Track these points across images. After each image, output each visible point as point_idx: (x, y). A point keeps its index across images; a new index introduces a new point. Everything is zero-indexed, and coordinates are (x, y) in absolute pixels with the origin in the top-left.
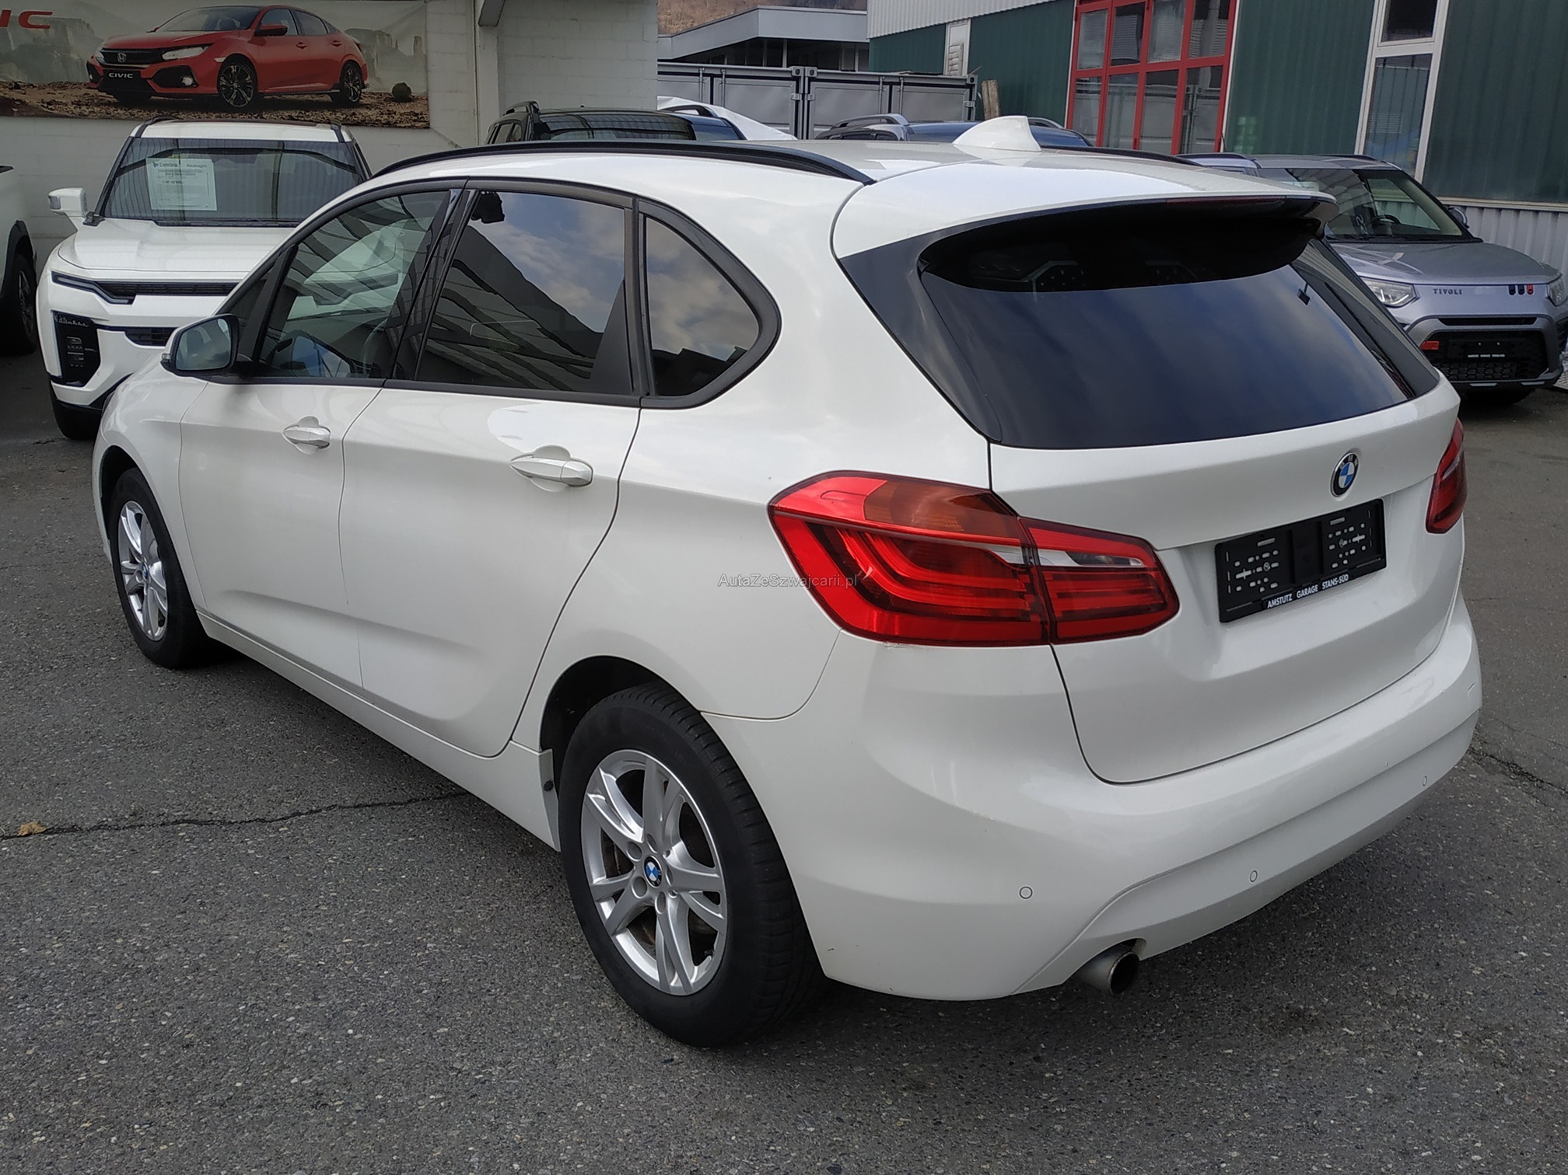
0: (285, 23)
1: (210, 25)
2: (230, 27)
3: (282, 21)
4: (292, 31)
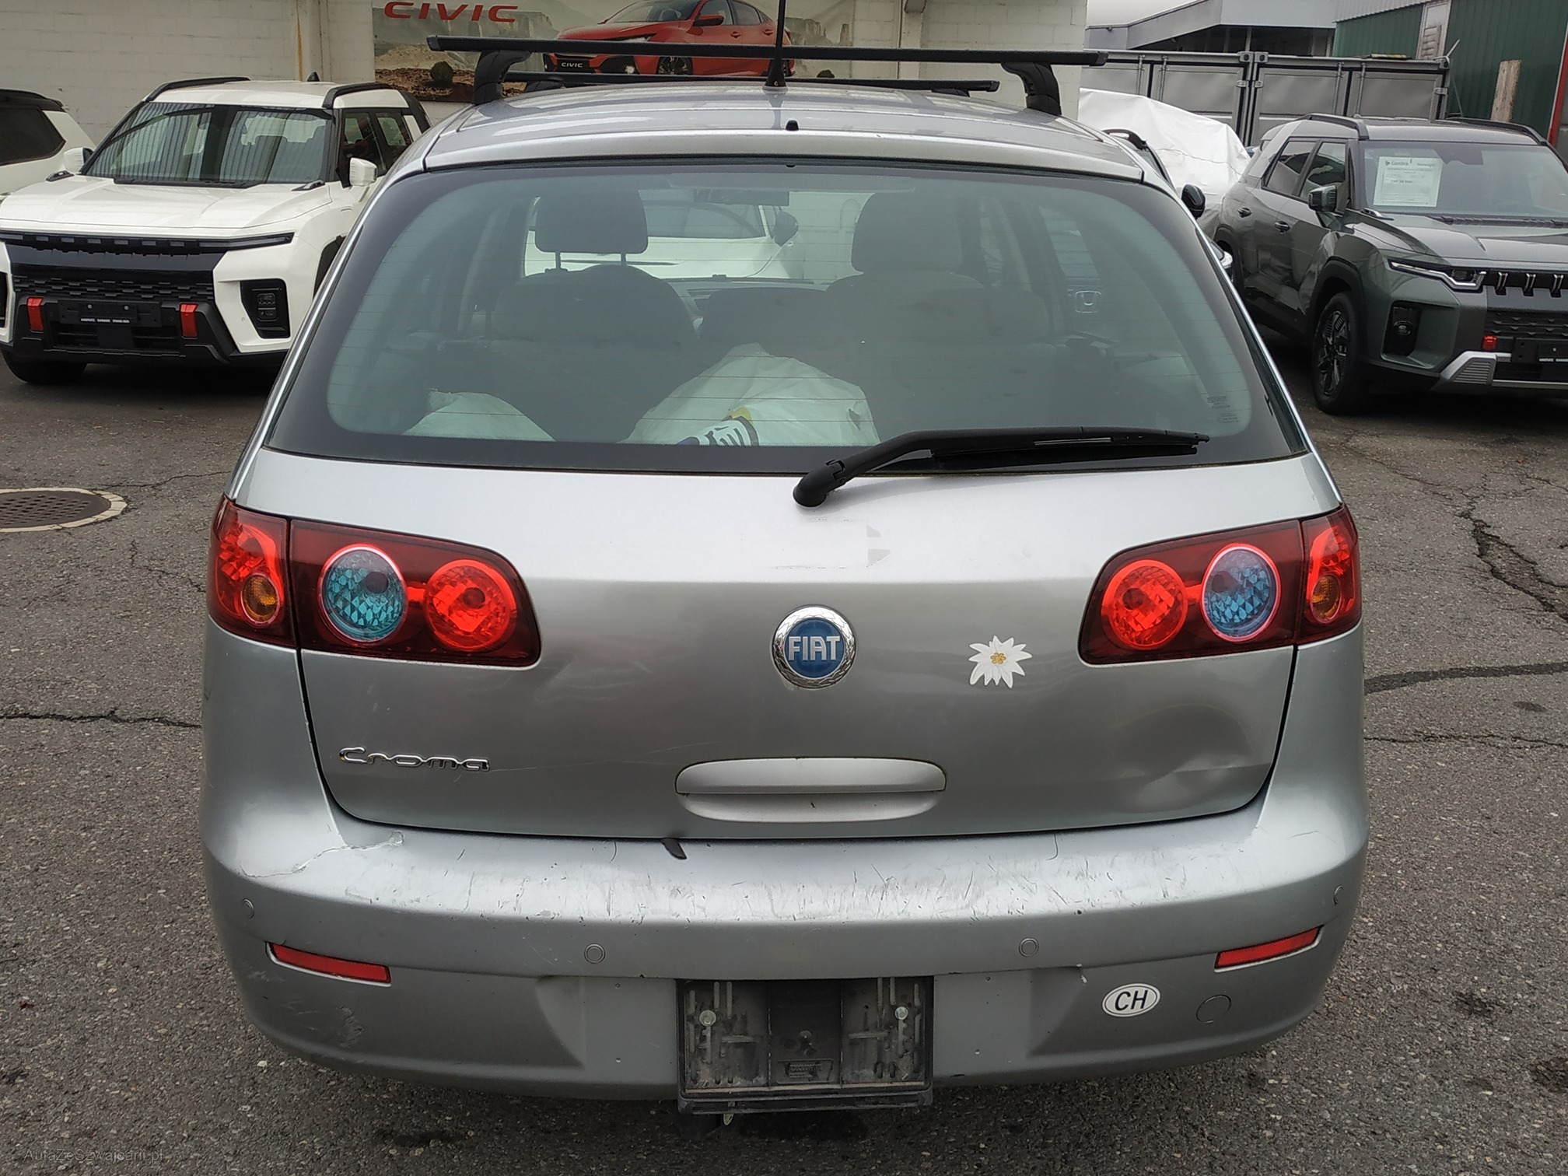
0: (722, 13)
1: (653, 17)
2: (672, 18)
3: (719, 12)
4: (728, 20)
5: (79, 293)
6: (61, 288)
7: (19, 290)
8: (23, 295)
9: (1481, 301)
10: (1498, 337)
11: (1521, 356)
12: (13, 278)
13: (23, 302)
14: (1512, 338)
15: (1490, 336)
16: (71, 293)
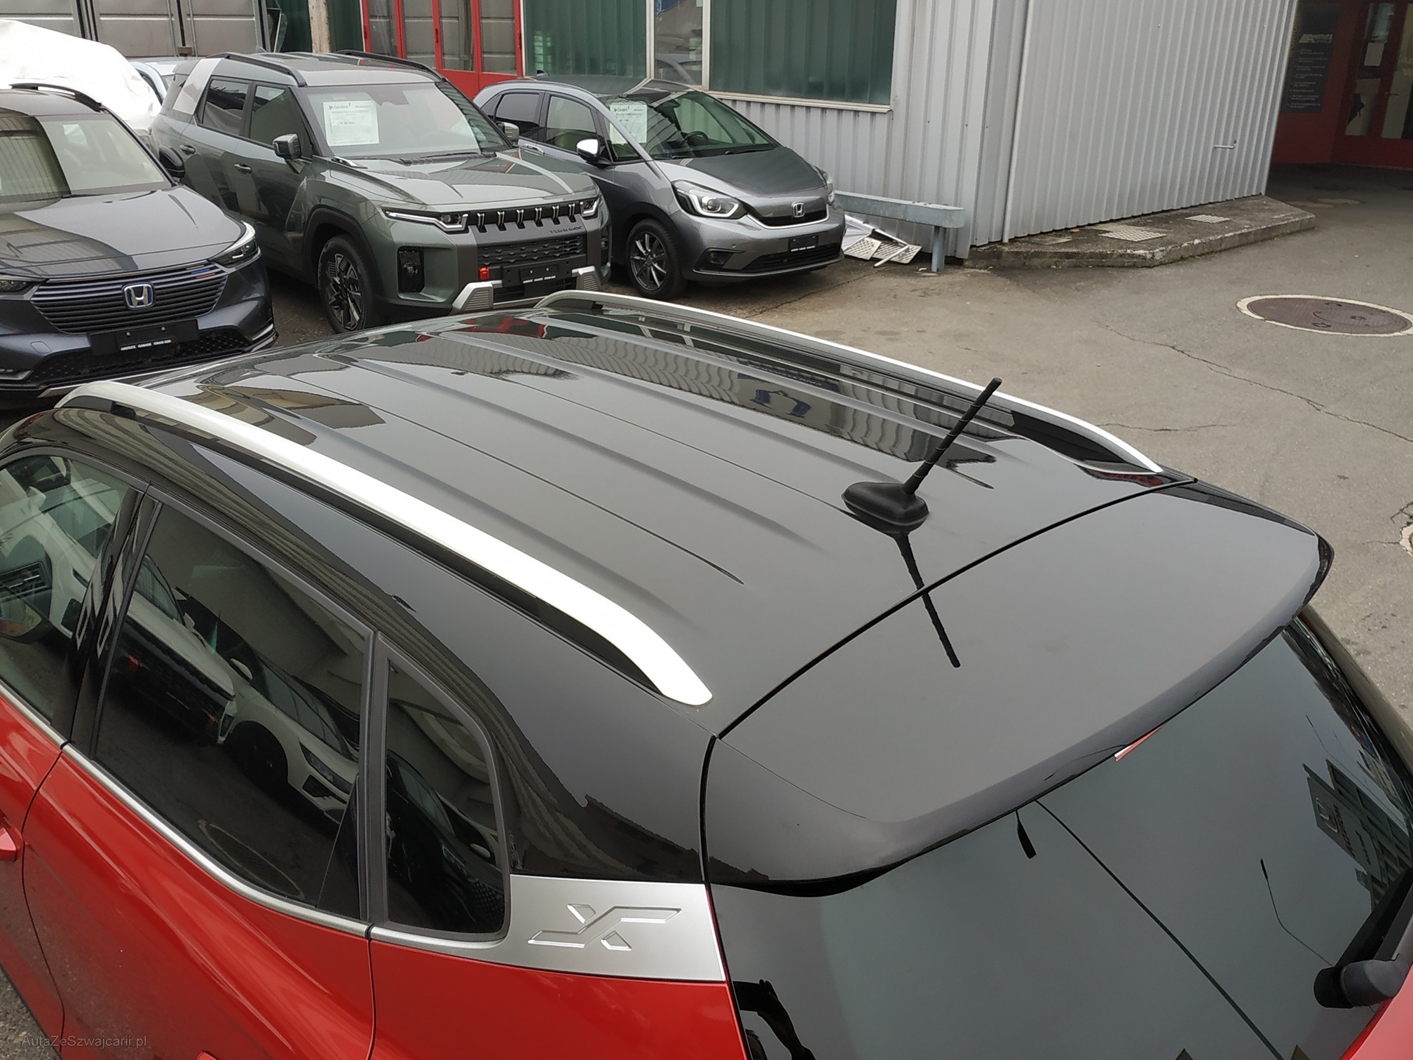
9: (470, 238)
10: (490, 268)
11: (509, 281)
14: (499, 267)
15: (484, 267)
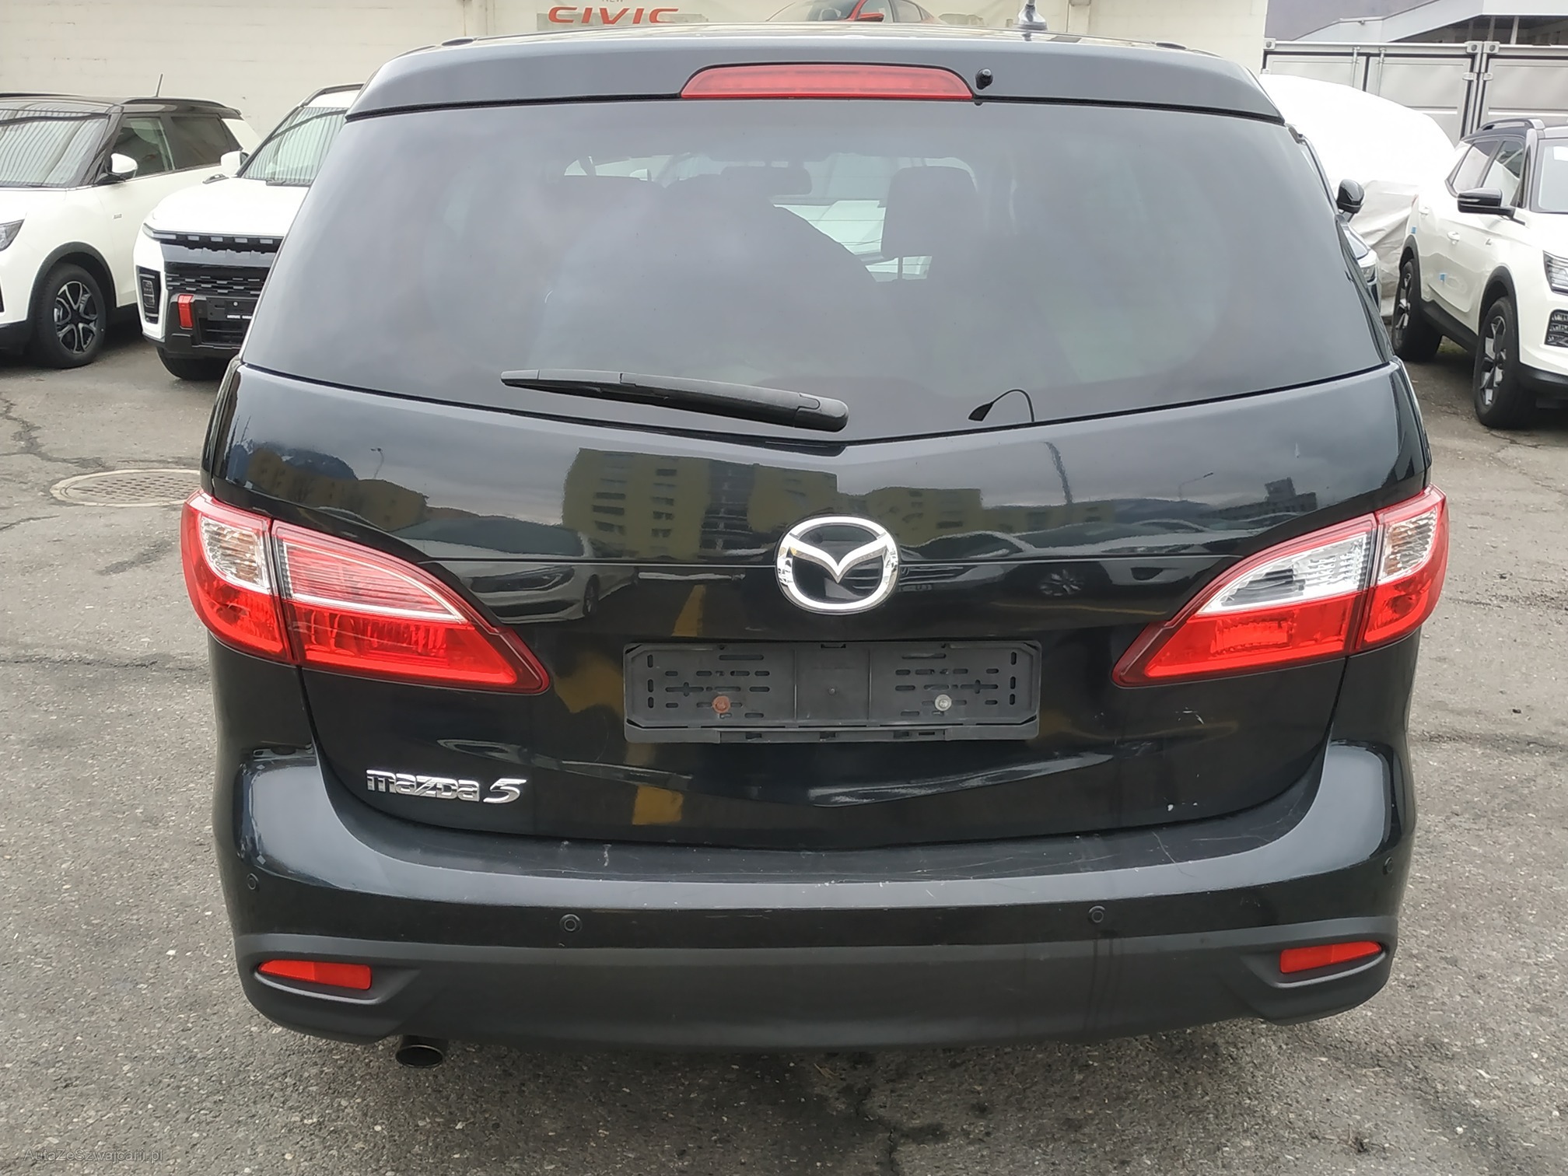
1: (813, 16)
4: (889, 18)
5: (226, 291)
6: (210, 286)
7: (171, 288)
8: (174, 294)
12: (167, 277)
13: (174, 299)
16: (219, 291)
